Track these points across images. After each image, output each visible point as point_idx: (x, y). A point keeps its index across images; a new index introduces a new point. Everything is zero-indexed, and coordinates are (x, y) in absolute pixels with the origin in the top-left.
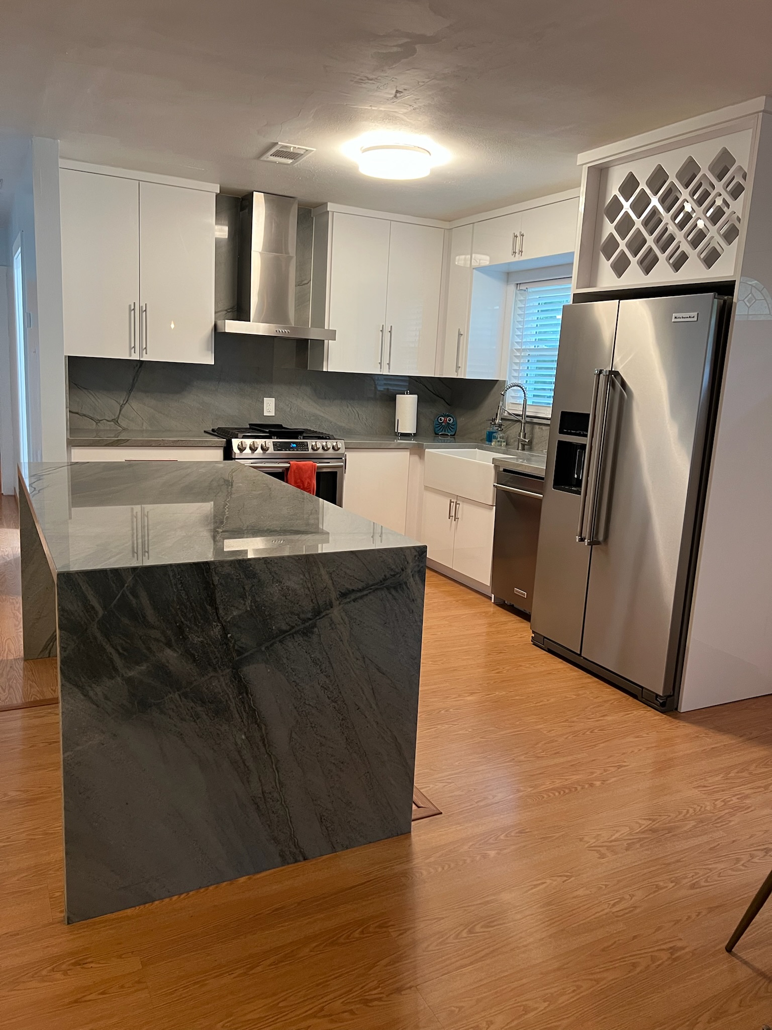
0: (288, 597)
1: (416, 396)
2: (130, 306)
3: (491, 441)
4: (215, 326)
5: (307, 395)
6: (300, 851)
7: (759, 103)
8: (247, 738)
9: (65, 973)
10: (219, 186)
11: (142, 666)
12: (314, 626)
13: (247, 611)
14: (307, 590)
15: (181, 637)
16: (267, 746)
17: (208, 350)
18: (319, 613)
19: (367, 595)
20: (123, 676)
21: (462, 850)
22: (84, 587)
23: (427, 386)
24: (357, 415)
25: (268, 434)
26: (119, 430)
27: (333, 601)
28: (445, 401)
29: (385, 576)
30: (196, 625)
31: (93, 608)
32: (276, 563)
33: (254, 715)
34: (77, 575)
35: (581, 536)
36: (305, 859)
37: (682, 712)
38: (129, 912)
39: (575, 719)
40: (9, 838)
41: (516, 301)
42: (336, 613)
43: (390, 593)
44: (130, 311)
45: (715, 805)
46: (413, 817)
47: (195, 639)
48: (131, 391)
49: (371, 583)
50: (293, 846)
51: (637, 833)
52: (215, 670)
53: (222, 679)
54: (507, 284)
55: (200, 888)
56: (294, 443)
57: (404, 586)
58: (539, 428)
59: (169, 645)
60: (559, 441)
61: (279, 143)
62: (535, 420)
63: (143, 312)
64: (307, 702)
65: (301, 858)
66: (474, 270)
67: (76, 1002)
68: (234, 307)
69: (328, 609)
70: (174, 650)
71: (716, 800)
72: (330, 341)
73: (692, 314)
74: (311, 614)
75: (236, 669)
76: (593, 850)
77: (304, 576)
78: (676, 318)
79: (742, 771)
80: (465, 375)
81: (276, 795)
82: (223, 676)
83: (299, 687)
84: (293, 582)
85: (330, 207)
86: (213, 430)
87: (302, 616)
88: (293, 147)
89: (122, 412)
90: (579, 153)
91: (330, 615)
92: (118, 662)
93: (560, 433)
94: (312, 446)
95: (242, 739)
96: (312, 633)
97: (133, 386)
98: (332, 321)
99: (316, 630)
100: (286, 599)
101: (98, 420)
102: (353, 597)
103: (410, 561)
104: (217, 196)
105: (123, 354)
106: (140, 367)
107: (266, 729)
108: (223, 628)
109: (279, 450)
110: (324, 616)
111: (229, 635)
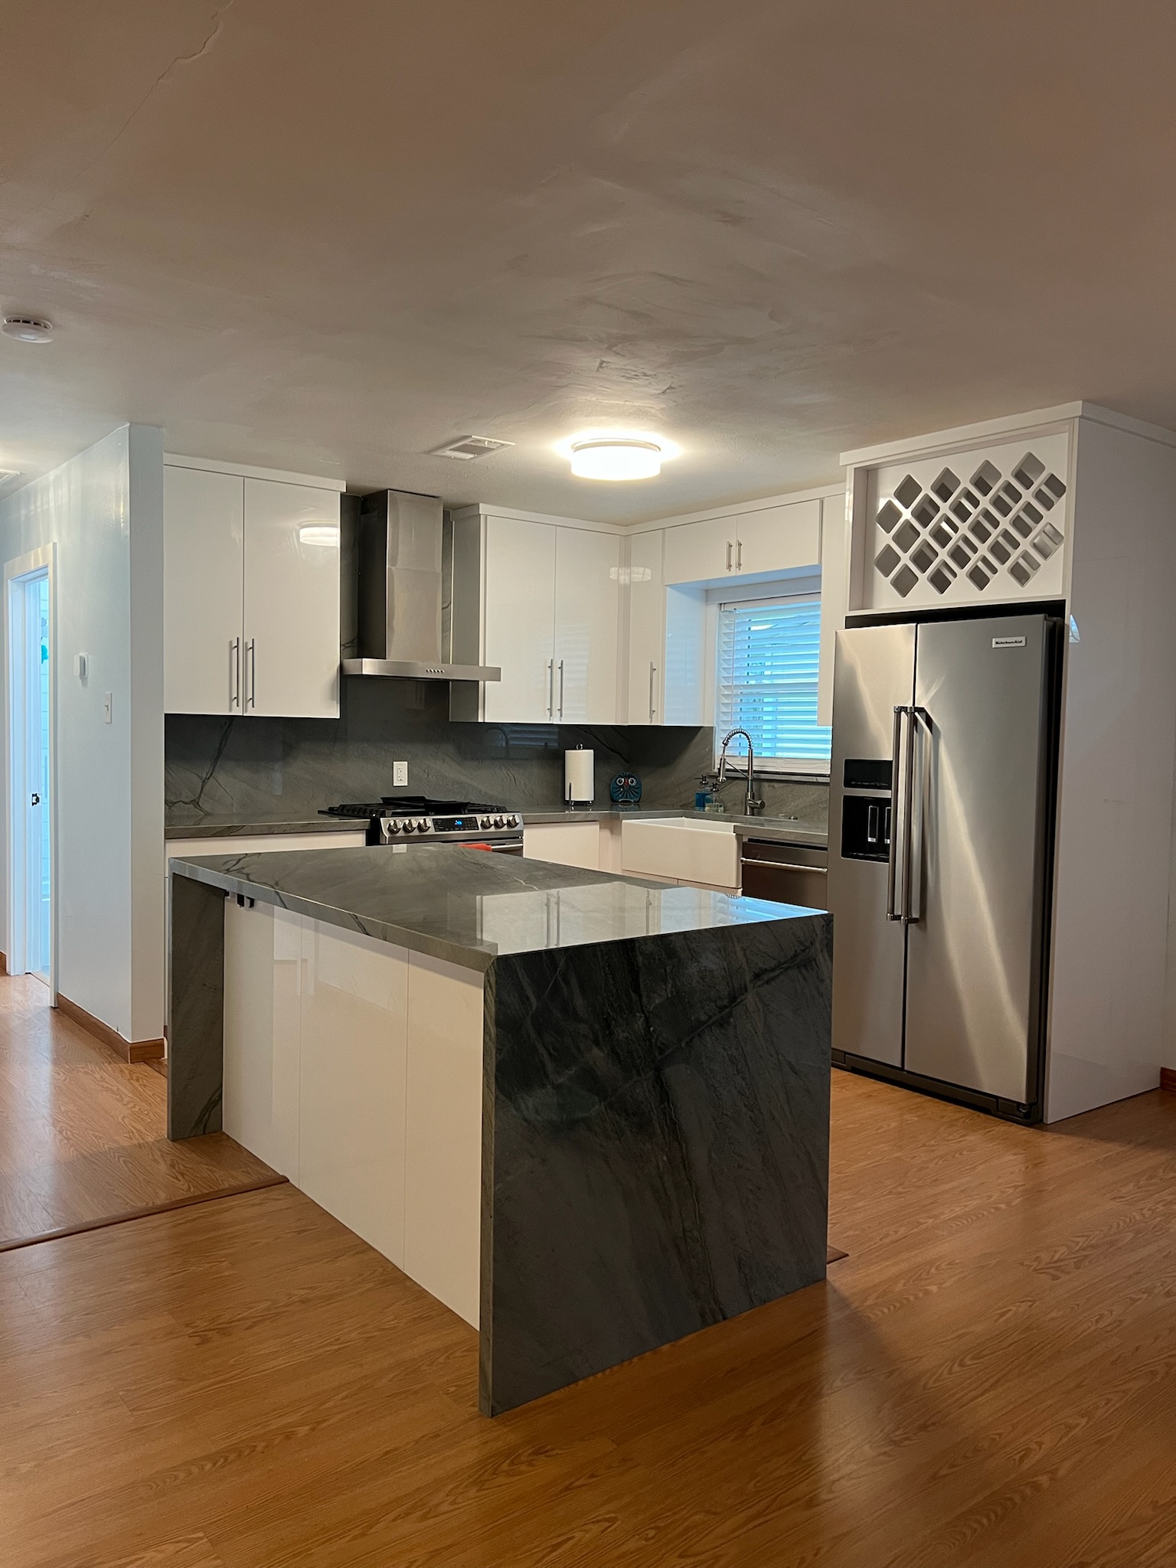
0: (706, 981)
1: (591, 751)
2: (231, 642)
3: (704, 806)
4: (341, 666)
5: (448, 756)
6: (720, 1308)
7: (1075, 408)
8: (668, 1159)
9: (530, 1464)
10: (345, 483)
11: (571, 1069)
12: (730, 1015)
13: (668, 998)
14: (723, 971)
15: (607, 1032)
16: (687, 1169)
17: (333, 699)
18: (735, 998)
19: (778, 975)
20: (553, 1083)
21: (897, 1289)
22: (521, 973)
23: (600, 739)
24: (513, 779)
25: (423, 810)
26: (200, 815)
27: (748, 983)
28: (622, 756)
29: (796, 951)
30: (621, 1016)
31: (528, 998)
32: (694, 939)
33: (674, 1129)
34: (514, 959)
35: (893, 913)
36: (725, 1319)
37: (1049, 1122)
38: (555, 1395)
39: (932, 1143)
40: (338, 1339)
41: (720, 625)
42: (750, 999)
43: (801, 973)
44: (231, 649)
45: (1143, 1215)
46: (829, 1258)
47: (621, 1034)
48: (216, 759)
49: (782, 961)
50: (713, 1302)
51: (1077, 1251)
52: (639, 1074)
53: (645, 1083)
54: (707, 605)
55: (623, 1361)
56: (458, 819)
57: (814, 963)
58: (769, 786)
59: (596, 1042)
60: (845, 796)
61: (473, 437)
62: (763, 776)
63: (248, 650)
64: (725, 1113)
65: (721, 1318)
66: (667, 588)
67: (567, 1489)
68: (354, 640)
69: (743, 994)
70: (601, 1049)
71: (1142, 1209)
72: (487, 682)
73: (1019, 639)
74: (727, 1000)
75: (658, 1071)
76: (1041, 1273)
77: (720, 953)
78: (997, 643)
79: (1151, 1177)
80: (662, 722)
81: (696, 1233)
82: (646, 1080)
83: (717, 1093)
84: (711, 962)
85: (483, 509)
86: (331, 809)
87: (719, 1003)
88: (487, 441)
89: (204, 790)
90: (842, 452)
91: (744, 1002)
92: (550, 1066)
93: (846, 785)
94: (483, 821)
95: (664, 1161)
96: (728, 1023)
97: (220, 751)
98: (488, 657)
99: (732, 1020)
100: (704, 982)
101: (172, 802)
102: (766, 977)
103: (818, 933)
104: (342, 495)
105: (220, 708)
106: (229, 726)
107: (687, 1147)
108: (647, 1020)
109: (441, 830)
110: (739, 1003)
111: (652, 1029)
